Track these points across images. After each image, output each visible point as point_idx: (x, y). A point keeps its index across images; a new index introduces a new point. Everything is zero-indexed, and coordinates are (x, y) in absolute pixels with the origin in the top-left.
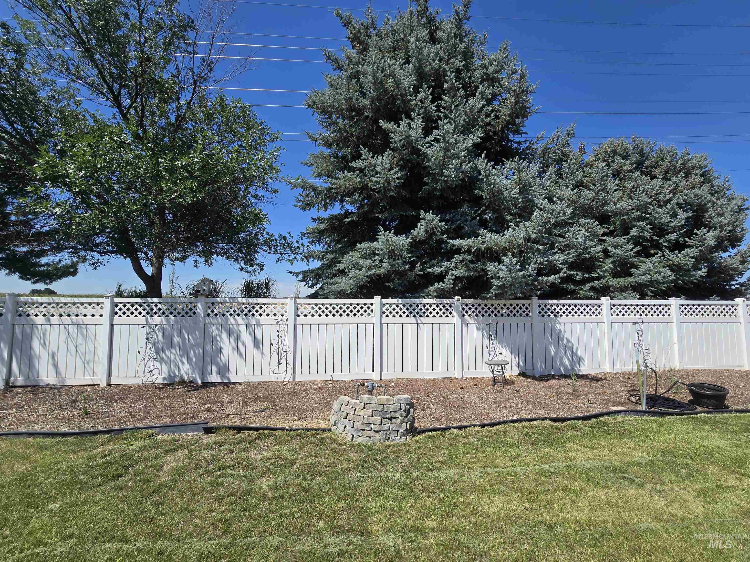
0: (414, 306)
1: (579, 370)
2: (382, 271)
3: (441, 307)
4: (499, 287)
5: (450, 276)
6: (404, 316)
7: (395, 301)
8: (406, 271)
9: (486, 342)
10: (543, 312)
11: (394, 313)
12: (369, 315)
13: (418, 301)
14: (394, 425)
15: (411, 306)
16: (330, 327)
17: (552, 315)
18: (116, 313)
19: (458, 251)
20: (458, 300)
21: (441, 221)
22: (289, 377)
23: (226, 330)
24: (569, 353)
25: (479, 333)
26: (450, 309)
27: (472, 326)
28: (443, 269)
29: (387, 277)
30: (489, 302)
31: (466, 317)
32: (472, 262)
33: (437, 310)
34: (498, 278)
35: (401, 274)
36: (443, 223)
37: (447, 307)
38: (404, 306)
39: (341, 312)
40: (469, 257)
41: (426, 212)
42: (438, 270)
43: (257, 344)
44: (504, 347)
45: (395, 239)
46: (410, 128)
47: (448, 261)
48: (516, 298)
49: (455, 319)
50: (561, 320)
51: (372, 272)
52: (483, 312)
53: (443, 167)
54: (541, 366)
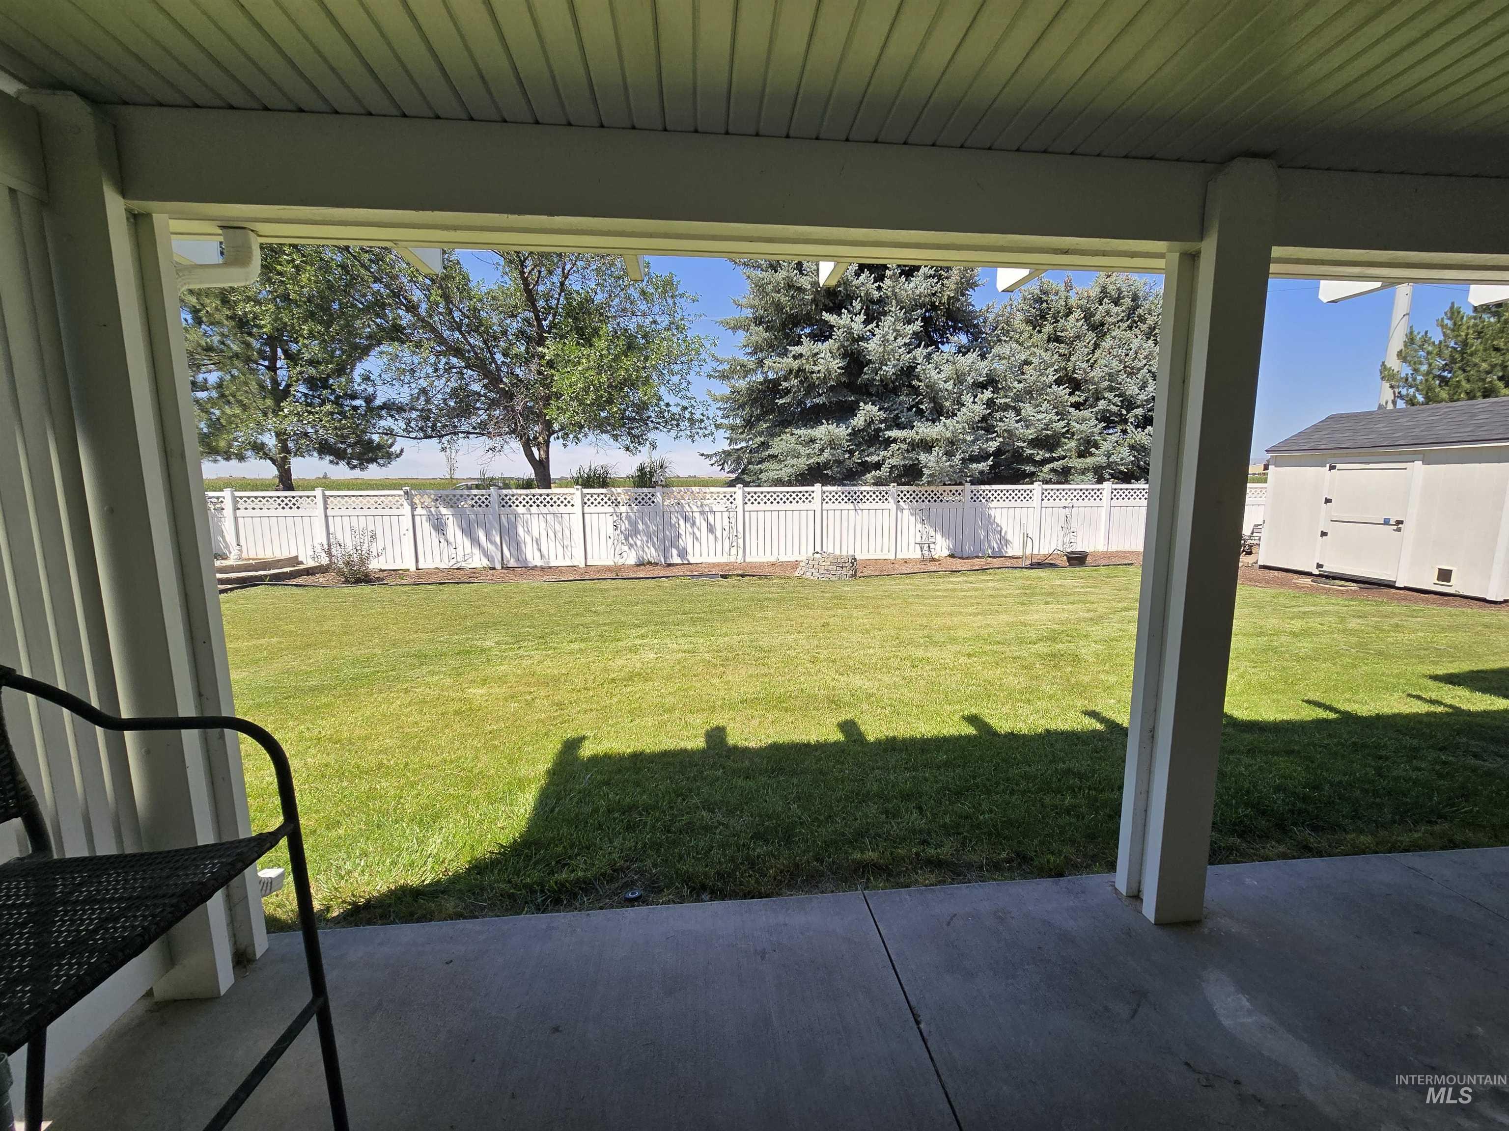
0: (852, 493)
1: (1006, 552)
2: (822, 459)
3: (877, 493)
4: (931, 475)
5: (886, 465)
6: (843, 502)
7: (835, 488)
8: (845, 460)
9: (919, 526)
10: (975, 498)
11: (833, 499)
12: (810, 502)
13: (856, 488)
14: (844, 572)
15: (849, 493)
16: (782, 514)
17: (983, 501)
18: (585, 503)
19: (895, 441)
20: (894, 487)
21: (880, 410)
22: (740, 559)
23: (682, 517)
24: (997, 536)
25: (913, 518)
26: (886, 496)
27: (906, 512)
28: (880, 458)
29: (826, 465)
30: (923, 489)
31: (902, 503)
32: (908, 451)
33: (874, 496)
34: (928, 468)
35: (839, 462)
36: (881, 412)
37: (884, 493)
38: (843, 493)
39: (778, 499)
40: (905, 447)
41: (866, 403)
42: (875, 459)
43: (711, 529)
44: (936, 531)
45: (837, 430)
46: (852, 321)
47: (885, 449)
48: (945, 484)
49: (891, 505)
50: (992, 505)
51: (812, 461)
52: (917, 498)
53: (883, 363)
54: (969, 548)
